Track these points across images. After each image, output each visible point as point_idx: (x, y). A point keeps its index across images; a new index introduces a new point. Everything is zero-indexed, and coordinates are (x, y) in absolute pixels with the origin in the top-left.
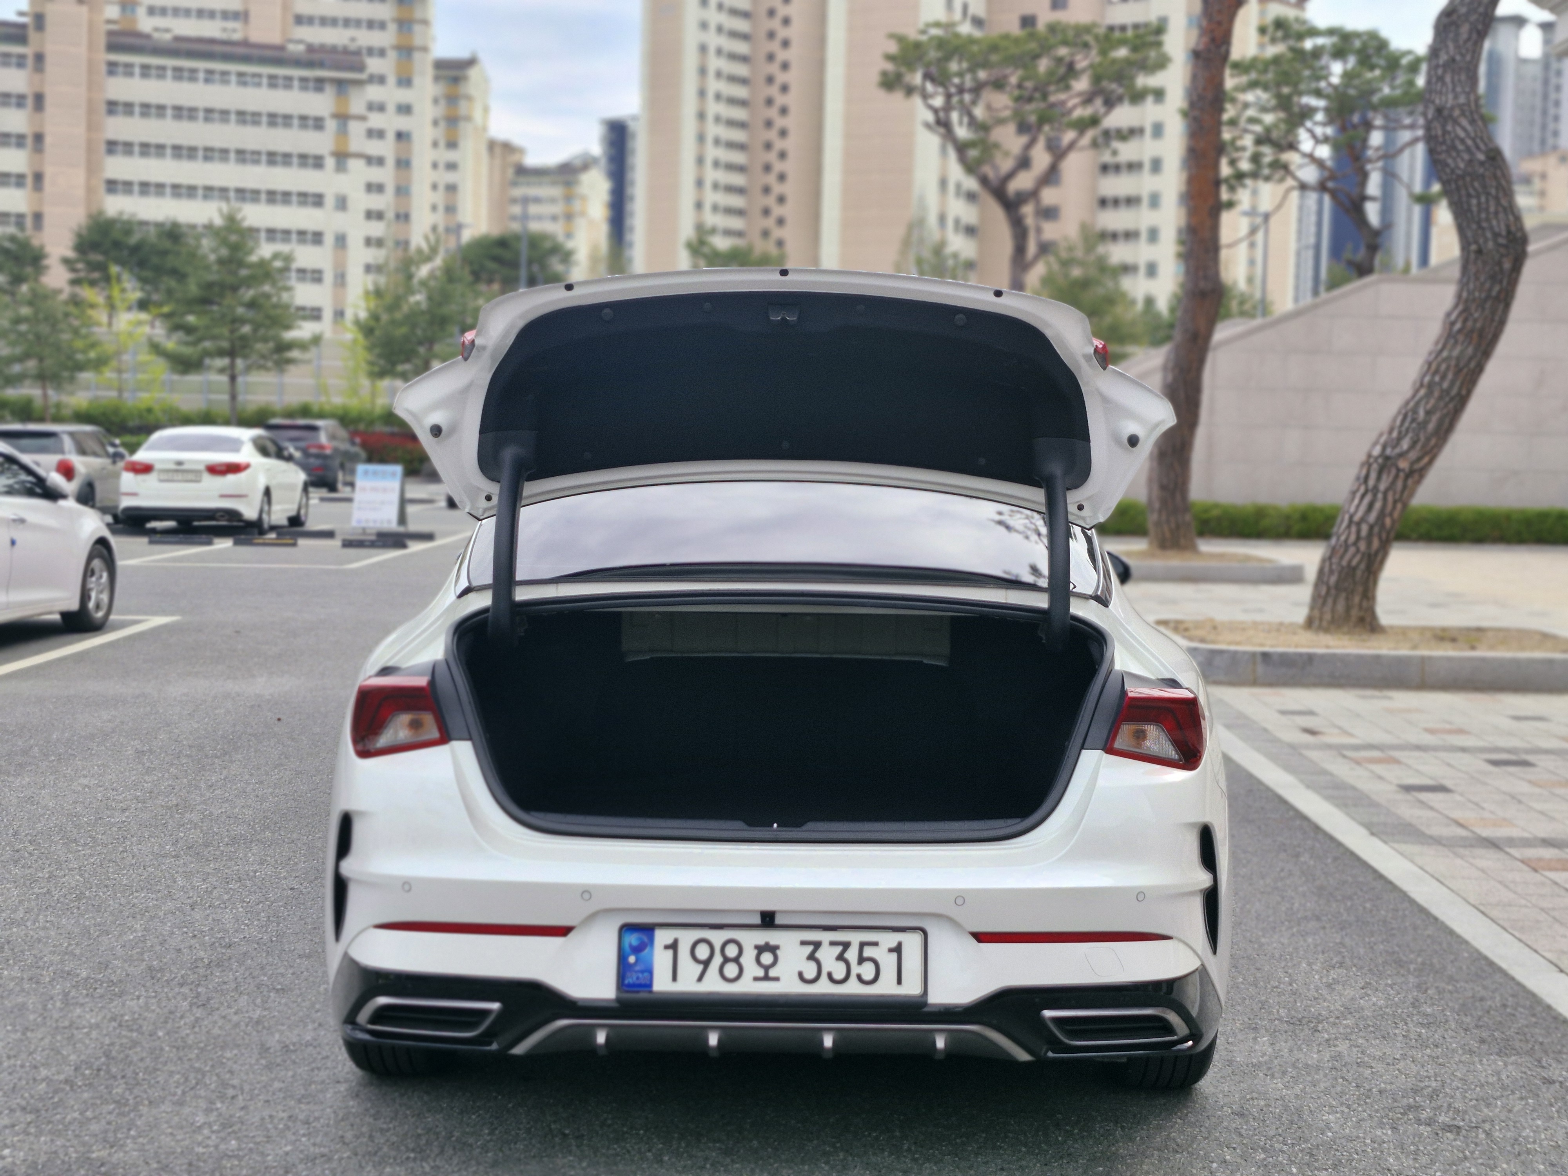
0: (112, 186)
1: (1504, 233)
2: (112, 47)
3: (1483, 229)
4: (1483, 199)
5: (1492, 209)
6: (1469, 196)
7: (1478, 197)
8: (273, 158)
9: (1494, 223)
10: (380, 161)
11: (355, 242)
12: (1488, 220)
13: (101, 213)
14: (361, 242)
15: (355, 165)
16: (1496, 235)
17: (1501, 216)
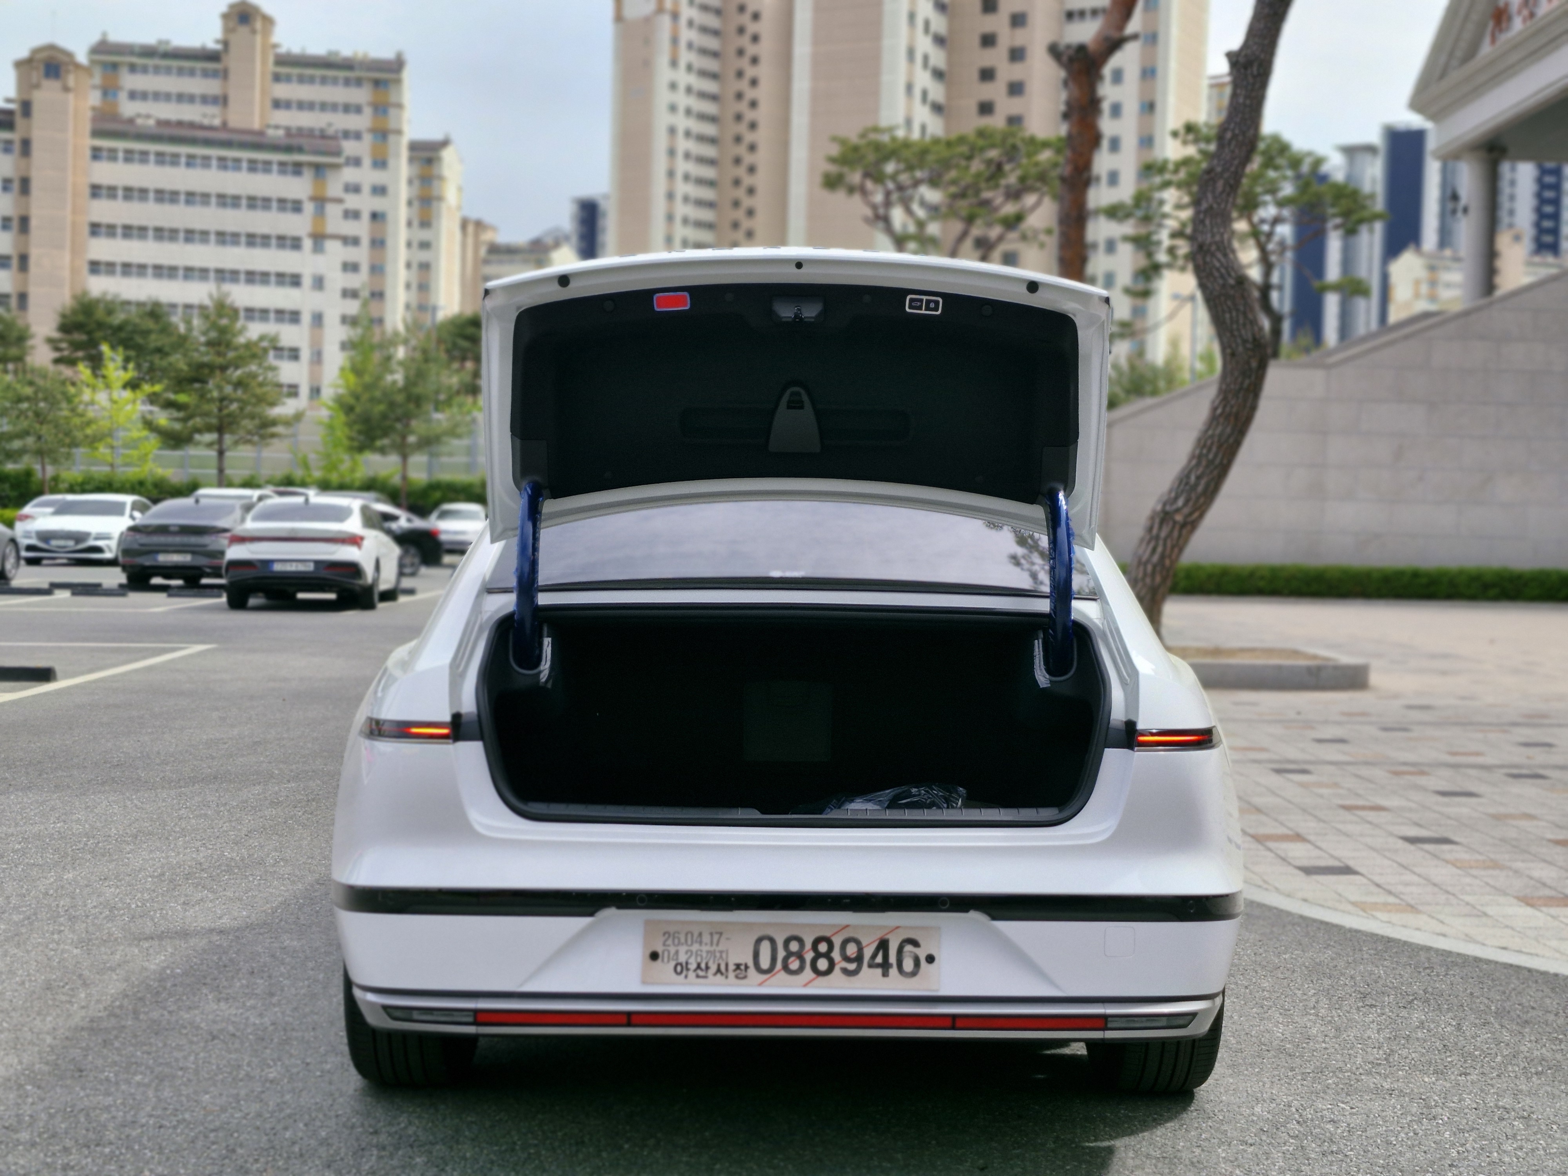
0: (95, 267)
2: (97, 133)
8: (252, 240)
10: (355, 241)
11: (332, 320)
13: (85, 293)
14: (337, 320)
15: (333, 247)
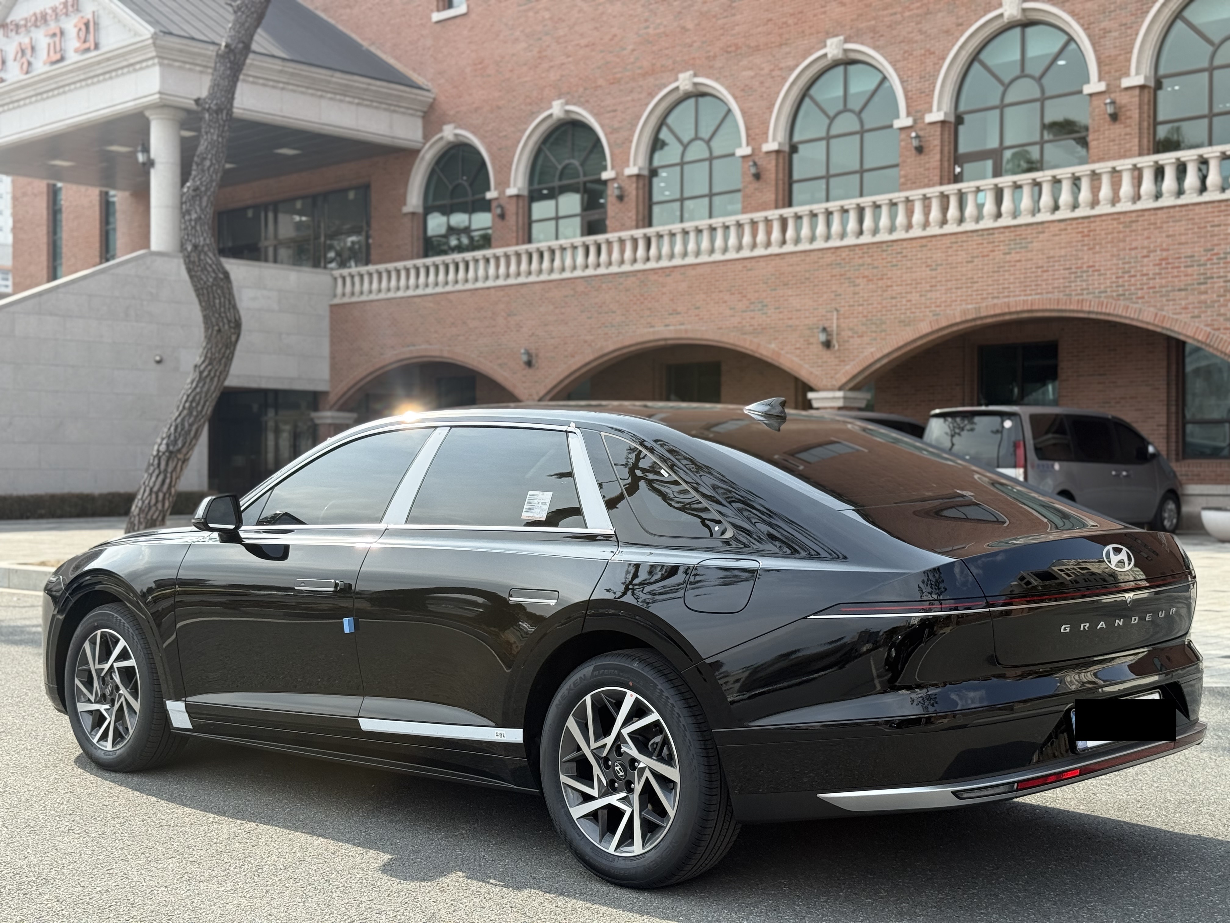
1: (233, 320)
3: (222, 318)
4: (222, 300)
5: (227, 306)
6: (214, 298)
7: (220, 299)
9: (228, 314)
12: (225, 312)
16: (229, 322)
17: (232, 311)
